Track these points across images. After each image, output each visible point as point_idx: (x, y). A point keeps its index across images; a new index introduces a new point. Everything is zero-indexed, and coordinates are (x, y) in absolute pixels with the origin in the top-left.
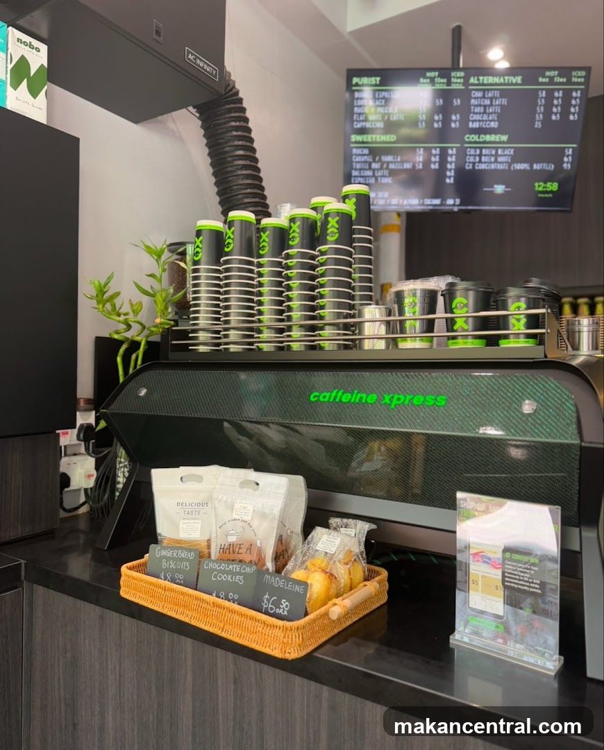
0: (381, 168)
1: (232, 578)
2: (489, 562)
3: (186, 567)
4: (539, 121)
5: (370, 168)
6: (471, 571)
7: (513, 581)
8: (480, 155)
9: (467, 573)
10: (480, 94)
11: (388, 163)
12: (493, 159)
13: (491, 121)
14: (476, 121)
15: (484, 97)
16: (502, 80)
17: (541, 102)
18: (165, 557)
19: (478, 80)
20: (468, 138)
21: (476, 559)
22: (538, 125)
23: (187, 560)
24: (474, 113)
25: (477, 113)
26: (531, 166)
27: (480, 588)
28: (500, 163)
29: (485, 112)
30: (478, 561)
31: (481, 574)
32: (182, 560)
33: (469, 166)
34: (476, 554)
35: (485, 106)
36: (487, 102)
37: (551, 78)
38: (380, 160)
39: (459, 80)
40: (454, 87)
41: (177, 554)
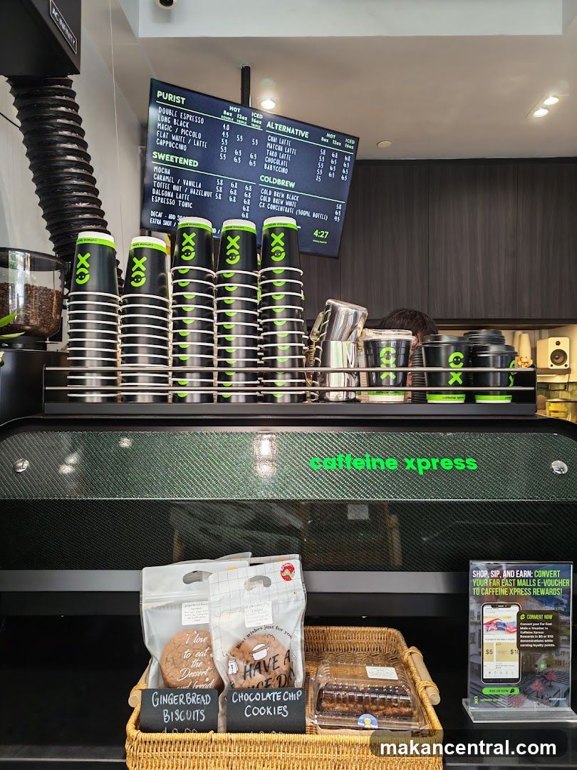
0: (182, 192)
1: (272, 711)
2: (505, 628)
3: (201, 717)
4: (319, 175)
5: (171, 190)
6: (484, 641)
7: (527, 641)
8: (272, 197)
9: (481, 644)
10: (274, 140)
11: (189, 188)
12: (282, 203)
13: (283, 167)
14: (270, 164)
15: (277, 143)
16: (293, 131)
17: (322, 159)
18: (166, 706)
19: (274, 126)
20: (263, 178)
21: (489, 629)
22: (318, 179)
23: (201, 706)
24: (269, 156)
25: (271, 157)
26: (311, 215)
27: (495, 657)
28: (288, 207)
29: (278, 157)
30: (492, 629)
31: (495, 642)
32: (193, 707)
33: (262, 205)
34: (490, 623)
35: (278, 152)
36: (280, 149)
37: (331, 140)
38: (181, 183)
39: (258, 122)
40: (253, 126)
41: (184, 700)
